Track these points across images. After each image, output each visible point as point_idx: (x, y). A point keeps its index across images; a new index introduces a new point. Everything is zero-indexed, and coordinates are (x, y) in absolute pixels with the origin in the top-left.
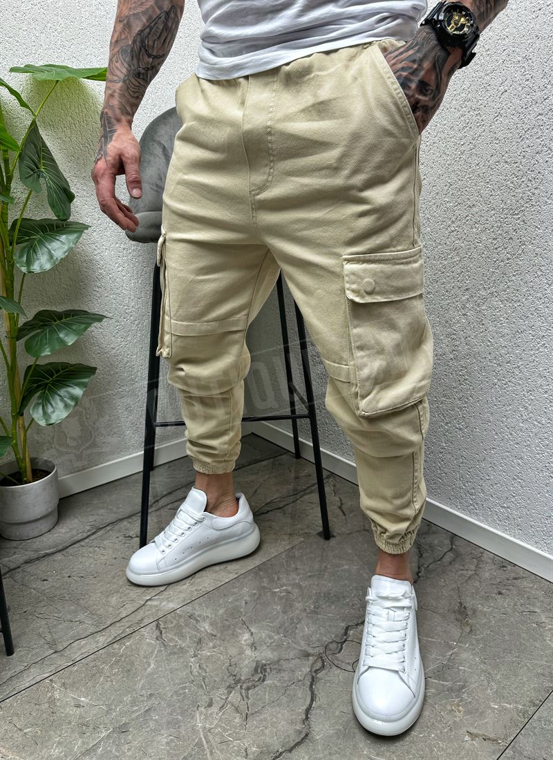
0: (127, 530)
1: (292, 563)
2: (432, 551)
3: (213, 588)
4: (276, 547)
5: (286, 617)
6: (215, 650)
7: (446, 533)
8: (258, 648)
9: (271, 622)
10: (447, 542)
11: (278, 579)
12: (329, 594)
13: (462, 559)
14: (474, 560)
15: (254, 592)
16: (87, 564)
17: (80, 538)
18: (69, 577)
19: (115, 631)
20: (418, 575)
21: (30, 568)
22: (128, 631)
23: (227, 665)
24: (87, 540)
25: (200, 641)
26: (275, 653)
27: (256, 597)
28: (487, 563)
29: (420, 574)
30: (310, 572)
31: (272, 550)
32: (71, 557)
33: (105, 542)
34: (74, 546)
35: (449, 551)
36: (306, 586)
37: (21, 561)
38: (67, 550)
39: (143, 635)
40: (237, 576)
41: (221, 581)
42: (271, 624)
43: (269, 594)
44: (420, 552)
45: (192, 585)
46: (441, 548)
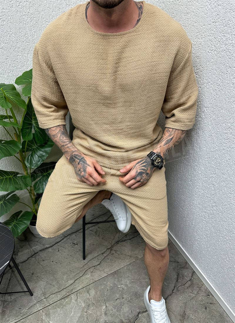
0: (74, 239)
1: (128, 273)
2: (183, 279)
3: (97, 280)
4: (124, 262)
5: (119, 301)
6: (93, 311)
7: (191, 270)
8: (107, 315)
9: (114, 303)
10: (190, 275)
11: (121, 280)
12: (137, 293)
13: (193, 286)
14: (198, 288)
15: (111, 285)
16: (59, 256)
17: (58, 241)
18: (53, 261)
19: (64, 293)
21: (41, 254)
22: (68, 294)
23: (95, 319)
24: (60, 243)
25: (89, 306)
26: (112, 318)
27: (111, 288)
28: (202, 291)
29: (174, 291)
30: (133, 279)
31: (122, 264)
32: (54, 251)
33: (66, 245)
34: (56, 245)
35: (189, 280)
36: (130, 287)
37: (38, 250)
38: (53, 247)
39: (72, 298)
40: (107, 275)
41: (101, 277)
42: (113, 304)
43: (116, 287)
44: (177, 278)
45: (91, 276)
46: (187, 278)
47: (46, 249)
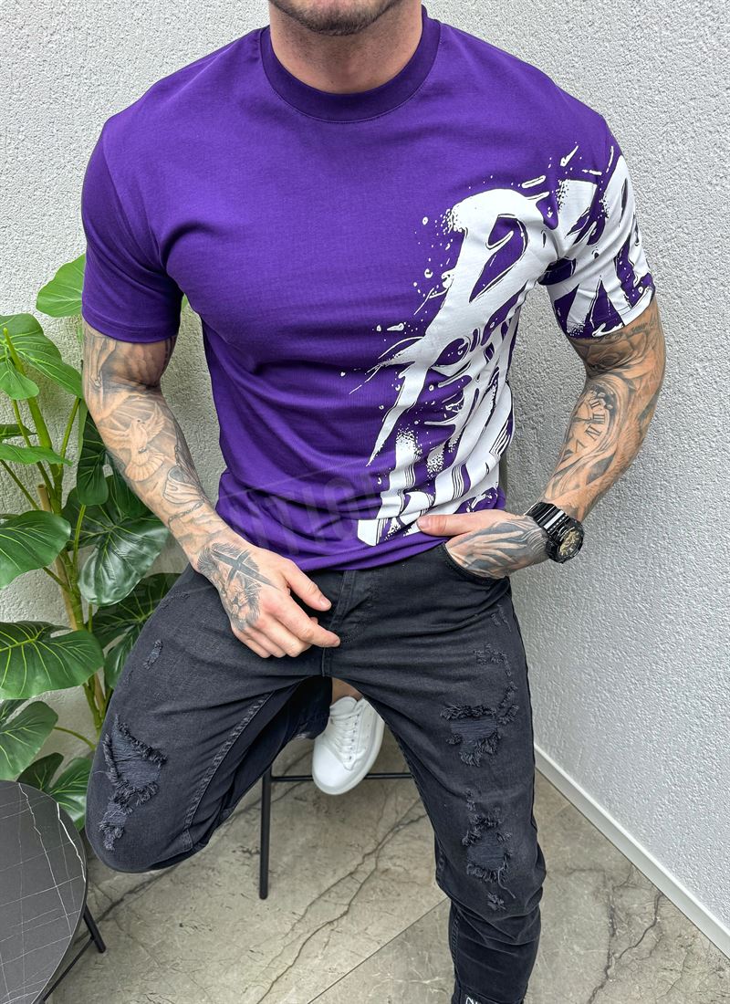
0: (245, 836)
2: (628, 924)
3: (349, 969)
4: (428, 893)
7: (651, 890)
10: (650, 907)
11: (430, 960)
13: (666, 945)
14: (683, 950)
15: (401, 981)
18: (181, 925)
20: (606, 971)
21: (133, 901)
27: (403, 991)
28: (699, 958)
29: (609, 972)
31: (423, 901)
32: (181, 885)
33: (221, 860)
35: (651, 926)
37: (124, 889)
38: (175, 871)
40: (379, 948)
41: (360, 956)
44: (612, 923)
45: (324, 958)
46: (642, 919)
47: (149, 882)
